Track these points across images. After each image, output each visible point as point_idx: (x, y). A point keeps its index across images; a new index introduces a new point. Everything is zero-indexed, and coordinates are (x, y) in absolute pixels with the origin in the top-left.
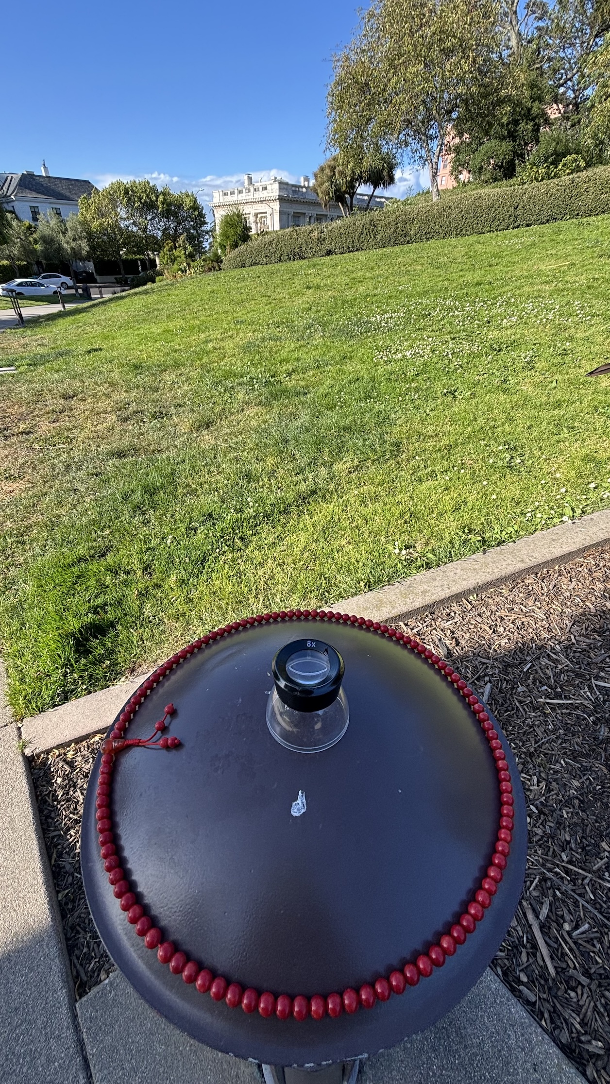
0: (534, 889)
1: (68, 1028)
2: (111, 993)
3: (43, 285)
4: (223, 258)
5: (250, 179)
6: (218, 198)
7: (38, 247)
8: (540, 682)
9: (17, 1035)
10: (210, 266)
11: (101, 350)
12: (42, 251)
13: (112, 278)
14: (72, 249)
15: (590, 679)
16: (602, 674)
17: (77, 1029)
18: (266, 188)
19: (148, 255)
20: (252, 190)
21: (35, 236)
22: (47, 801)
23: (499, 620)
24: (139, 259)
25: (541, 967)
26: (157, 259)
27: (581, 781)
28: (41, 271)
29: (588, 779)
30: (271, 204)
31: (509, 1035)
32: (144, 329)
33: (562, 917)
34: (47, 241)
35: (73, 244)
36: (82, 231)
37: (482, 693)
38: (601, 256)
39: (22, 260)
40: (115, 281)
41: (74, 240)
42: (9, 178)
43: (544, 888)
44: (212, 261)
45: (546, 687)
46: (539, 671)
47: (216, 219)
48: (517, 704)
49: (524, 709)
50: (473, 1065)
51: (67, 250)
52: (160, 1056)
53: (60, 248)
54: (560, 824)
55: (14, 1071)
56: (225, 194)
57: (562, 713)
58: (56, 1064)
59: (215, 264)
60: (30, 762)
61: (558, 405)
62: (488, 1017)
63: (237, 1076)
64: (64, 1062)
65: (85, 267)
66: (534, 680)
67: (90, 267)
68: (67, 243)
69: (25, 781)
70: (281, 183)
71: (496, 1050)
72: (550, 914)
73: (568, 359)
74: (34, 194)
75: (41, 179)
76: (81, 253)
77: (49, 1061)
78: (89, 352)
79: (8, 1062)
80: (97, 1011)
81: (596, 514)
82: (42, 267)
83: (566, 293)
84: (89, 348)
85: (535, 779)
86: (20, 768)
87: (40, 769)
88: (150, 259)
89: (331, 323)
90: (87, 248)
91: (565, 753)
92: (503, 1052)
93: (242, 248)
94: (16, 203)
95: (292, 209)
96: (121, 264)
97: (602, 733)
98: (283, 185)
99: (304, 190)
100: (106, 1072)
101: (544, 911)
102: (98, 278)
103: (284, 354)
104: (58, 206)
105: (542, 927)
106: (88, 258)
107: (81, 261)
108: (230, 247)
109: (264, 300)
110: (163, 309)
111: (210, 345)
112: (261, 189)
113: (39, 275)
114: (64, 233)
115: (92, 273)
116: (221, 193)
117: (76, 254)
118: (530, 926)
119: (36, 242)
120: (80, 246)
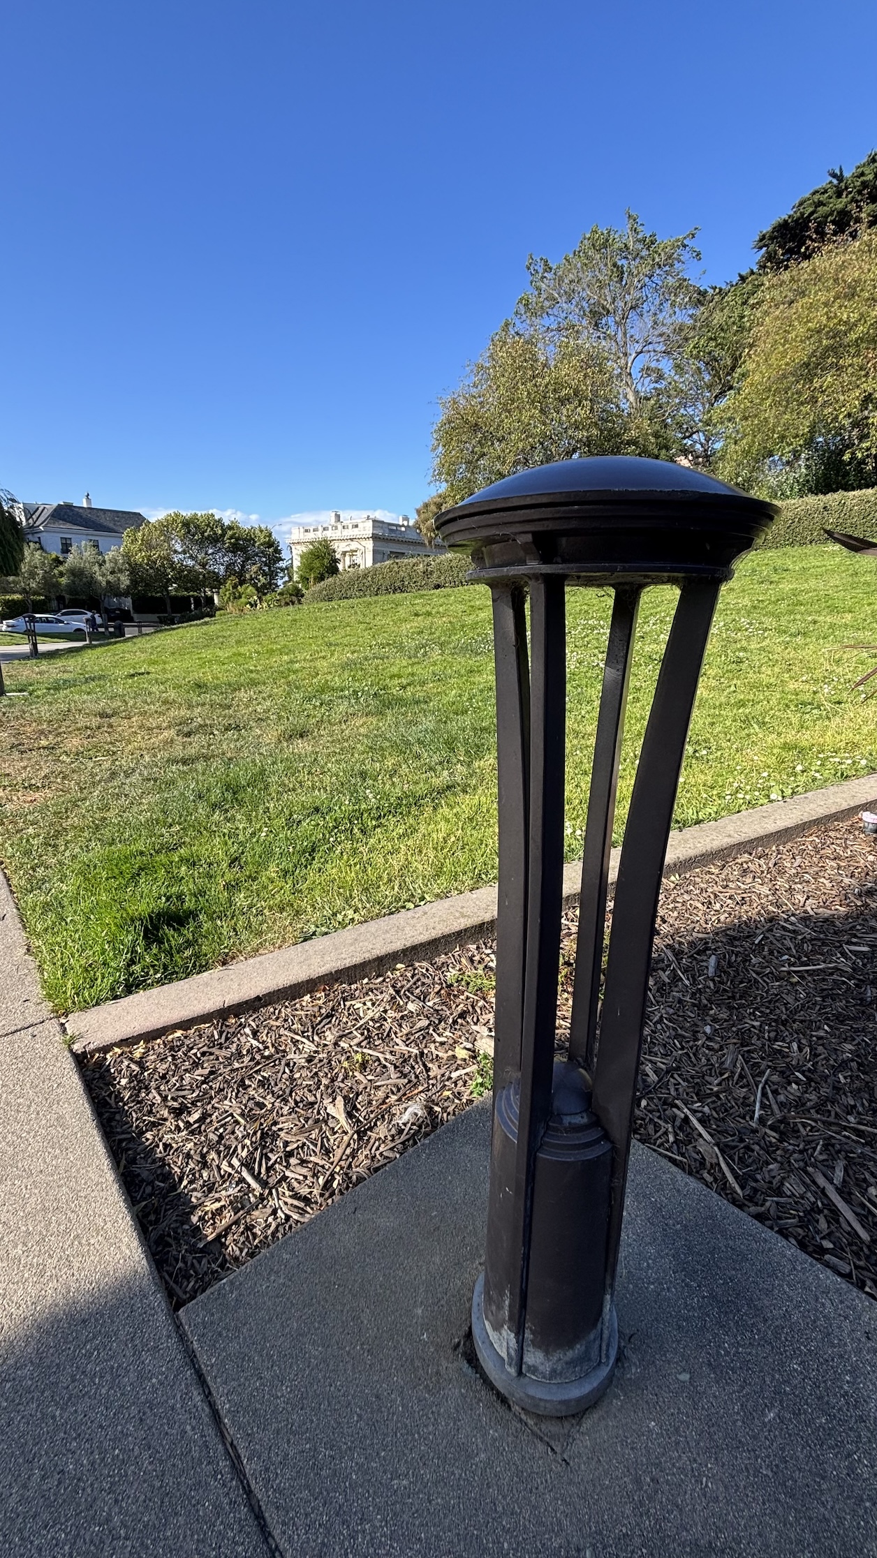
0: (821, 1154)
1: (169, 1337)
2: (232, 1293)
3: (62, 622)
4: (304, 591)
5: (338, 517)
6: (297, 535)
7: (64, 581)
8: (779, 952)
9: (87, 1351)
10: (287, 600)
11: (148, 673)
12: (68, 585)
13: (154, 617)
14: (108, 582)
15: (841, 946)
16: (854, 940)
17: (182, 1338)
18: (357, 526)
19: (205, 592)
20: (340, 527)
21: (61, 568)
22: (109, 1104)
23: (712, 896)
24: (193, 596)
25: (849, 1233)
26: (216, 597)
27: (854, 1043)
28: (61, 606)
29: (863, 1040)
30: (364, 543)
31: (823, 1304)
32: (207, 654)
33: (865, 1180)
34: (76, 573)
35: (110, 578)
36: (124, 563)
37: (707, 967)
38: (762, 582)
39: (39, 594)
40: (157, 620)
41: (112, 573)
42: (40, 509)
43: (833, 1152)
44: (291, 595)
45: (786, 957)
46: (775, 942)
47: (294, 557)
48: (754, 975)
49: (764, 981)
50: (780, 1339)
51: (100, 583)
52: (316, 1358)
53: (92, 582)
54: (837, 1088)
55: (86, 1393)
56: (306, 531)
57: (814, 980)
58: (154, 1380)
59: (294, 598)
60: (81, 1060)
61: (741, 704)
62: (789, 1285)
63: (438, 1373)
64: (166, 1378)
65: (120, 604)
66: (771, 953)
67: (127, 603)
68: (103, 575)
69: (76, 1077)
70: (374, 521)
71: (809, 1320)
72: (847, 1179)
73: (744, 666)
74: (68, 526)
75: (81, 511)
76: (118, 588)
77: (142, 1377)
78: (133, 675)
79: (76, 1384)
80: (213, 1315)
81: (809, 794)
82: (64, 604)
83: (729, 612)
84: (132, 671)
85: (795, 1046)
86: (69, 1064)
87: (94, 1071)
88: (206, 596)
89: (449, 643)
90: (128, 582)
91: (828, 1019)
92: (818, 1323)
93: (330, 581)
94: (44, 534)
95: (387, 549)
96: (168, 602)
97: (869, 994)
98: (376, 523)
99: (403, 529)
100: (234, 1384)
101: (839, 1174)
102: (135, 616)
103: (395, 670)
104: (96, 538)
105: (839, 1191)
106: (126, 594)
107: (116, 596)
108: (315, 579)
109: (362, 626)
110: (230, 636)
111: (297, 666)
112: (350, 526)
113: (59, 611)
114: (100, 565)
115: (129, 611)
116: (302, 530)
117: (113, 589)
118: (823, 1191)
119: (61, 575)
120: (119, 580)
